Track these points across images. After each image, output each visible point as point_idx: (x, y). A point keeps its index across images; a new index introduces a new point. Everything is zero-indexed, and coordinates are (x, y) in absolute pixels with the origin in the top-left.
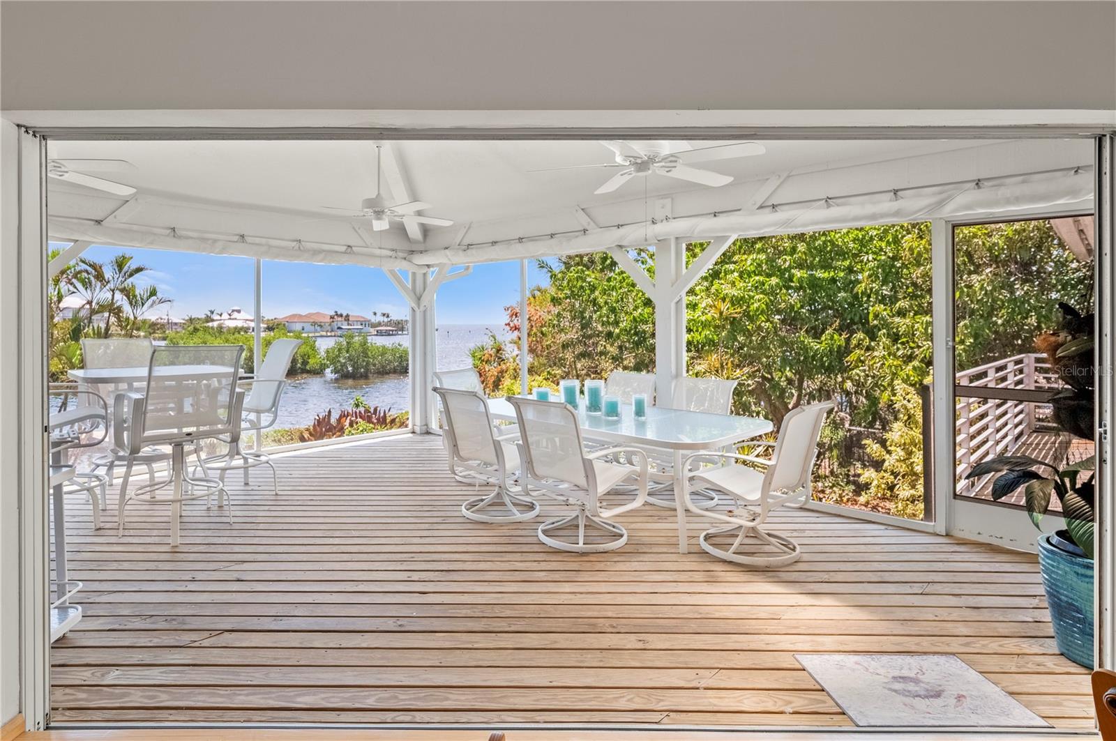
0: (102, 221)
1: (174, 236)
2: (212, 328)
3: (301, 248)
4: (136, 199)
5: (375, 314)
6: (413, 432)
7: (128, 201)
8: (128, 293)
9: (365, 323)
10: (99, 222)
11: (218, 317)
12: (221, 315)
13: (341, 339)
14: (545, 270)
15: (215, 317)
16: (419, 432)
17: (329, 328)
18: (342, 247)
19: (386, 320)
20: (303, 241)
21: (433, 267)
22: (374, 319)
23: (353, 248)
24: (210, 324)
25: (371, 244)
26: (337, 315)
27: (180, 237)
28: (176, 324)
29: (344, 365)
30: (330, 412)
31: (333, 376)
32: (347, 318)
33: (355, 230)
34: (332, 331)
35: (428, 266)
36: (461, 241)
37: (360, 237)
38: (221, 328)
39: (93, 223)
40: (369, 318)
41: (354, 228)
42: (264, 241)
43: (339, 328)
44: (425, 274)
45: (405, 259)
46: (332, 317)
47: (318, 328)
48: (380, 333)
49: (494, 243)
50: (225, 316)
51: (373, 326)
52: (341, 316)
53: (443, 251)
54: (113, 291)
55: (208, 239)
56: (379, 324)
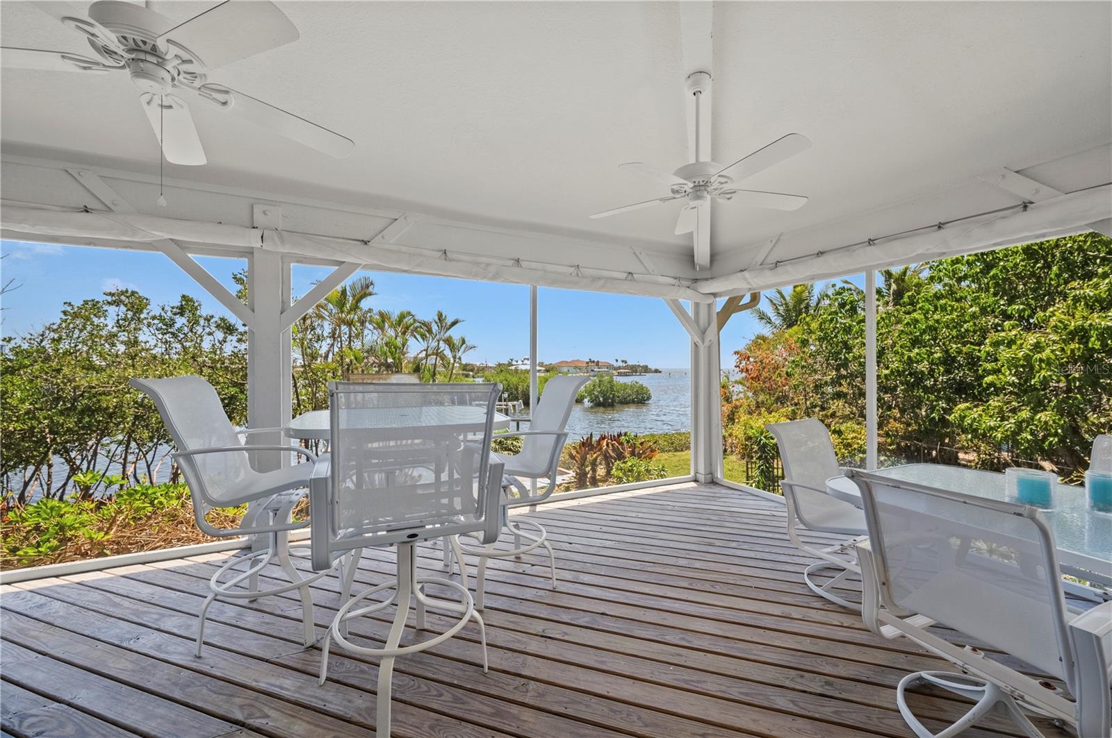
0: (369, 242)
1: (446, 260)
2: (512, 370)
3: (580, 275)
4: (405, 218)
5: (617, 361)
6: (696, 481)
7: (396, 219)
8: (449, 342)
9: (610, 366)
10: (366, 243)
11: (516, 363)
12: (517, 362)
13: (595, 378)
14: (764, 321)
15: (514, 363)
16: (703, 481)
17: (586, 371)
18: (622, 274)
19: (624, 365)
20: (581, 267)
21: (720, 296)
22: (616, 364)
23: (634, 275)
24: (510, 368)
25: (653, 271)
26: (591, 361)
27: (451, 260)
28: (491, 367)
29: (597, 397)
30: (591, 435)
31: (590, 405)
32: (597, 363)
33: (636, 256)
34: (587, 372)
35: (715, 295)
36: (764, 261)
37: (640, 261)
38: (518, 370)
39: (359, 243)
40: (613, 364)
41: (635, 253)
42: (539, 266)
43: (592, 370)
44: (709, 305)
45: (689, 287)
46: (587, 363)
47: (578, 370)
48: (620, 374)
49: (820, 254)
50: (520, 362)
51: (616, 369)
52: (594, 362)
53: (739, 275)
54: (438, 341)
55: (480, 263)
56: (619, 368)
